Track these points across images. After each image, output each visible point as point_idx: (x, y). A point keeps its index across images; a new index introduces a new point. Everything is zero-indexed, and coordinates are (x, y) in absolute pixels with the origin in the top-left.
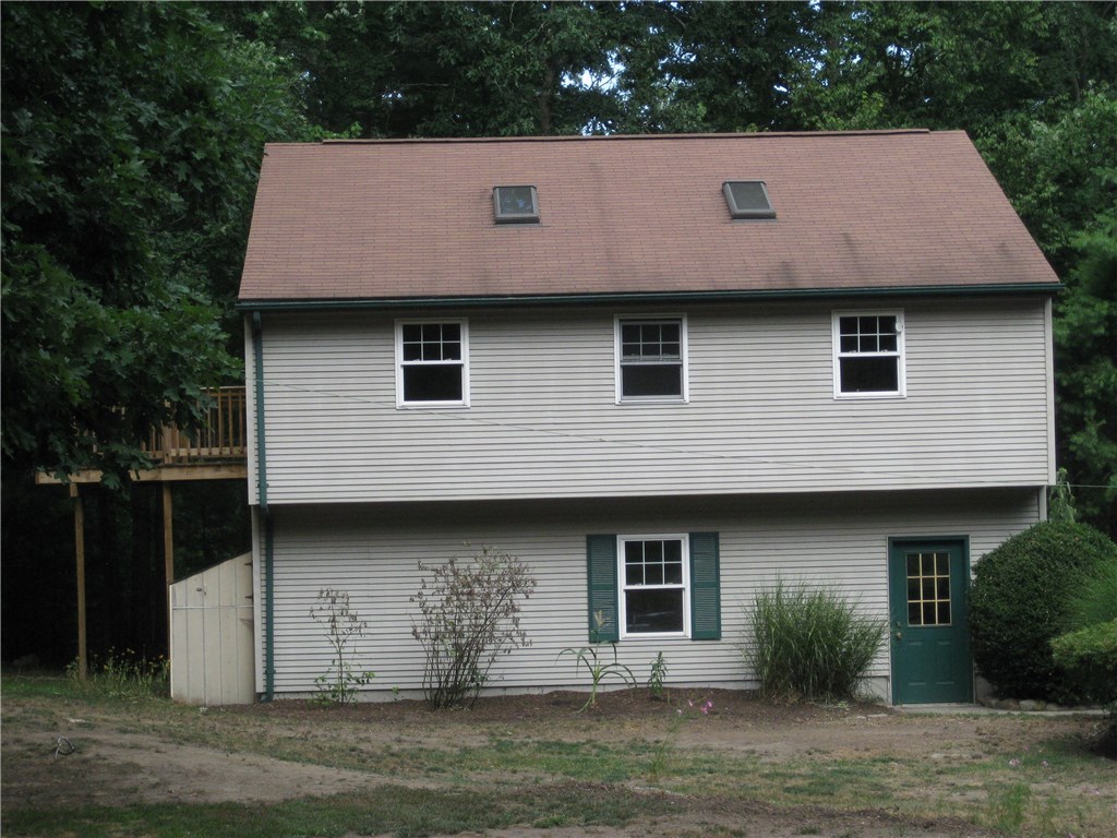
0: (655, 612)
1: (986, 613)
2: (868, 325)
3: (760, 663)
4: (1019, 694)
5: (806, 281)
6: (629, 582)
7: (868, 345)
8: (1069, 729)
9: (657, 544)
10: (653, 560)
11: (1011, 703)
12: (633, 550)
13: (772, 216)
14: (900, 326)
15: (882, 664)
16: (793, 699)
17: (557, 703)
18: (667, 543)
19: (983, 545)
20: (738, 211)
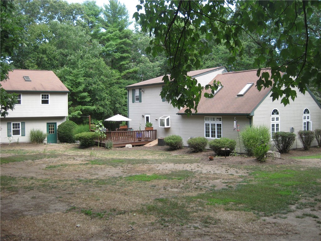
0: (16, 133)
1: (60, 132)
2: (45, 95)
3: (31, 140)
4: (64, 142)
5: (38, 90)
6: (13, 128)
7: (45, 98)
8: (74, 146)
9: (17, 123)
10: (16, 126)
11: (63, 143)
12: (13, 124)
13: (31, 81)
14: (49, 96)
15: (46, 139)
16: (36, 143)
17: (4, 145)
18: (18, 123)
19: (59, 123)
20: (26, 80)
